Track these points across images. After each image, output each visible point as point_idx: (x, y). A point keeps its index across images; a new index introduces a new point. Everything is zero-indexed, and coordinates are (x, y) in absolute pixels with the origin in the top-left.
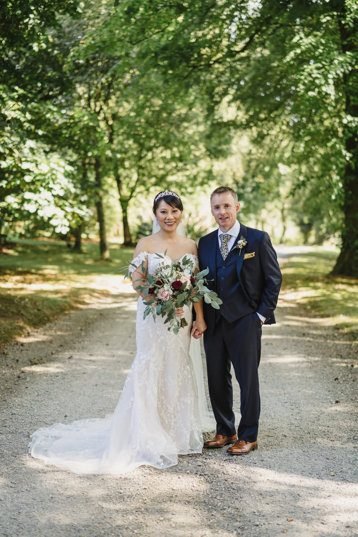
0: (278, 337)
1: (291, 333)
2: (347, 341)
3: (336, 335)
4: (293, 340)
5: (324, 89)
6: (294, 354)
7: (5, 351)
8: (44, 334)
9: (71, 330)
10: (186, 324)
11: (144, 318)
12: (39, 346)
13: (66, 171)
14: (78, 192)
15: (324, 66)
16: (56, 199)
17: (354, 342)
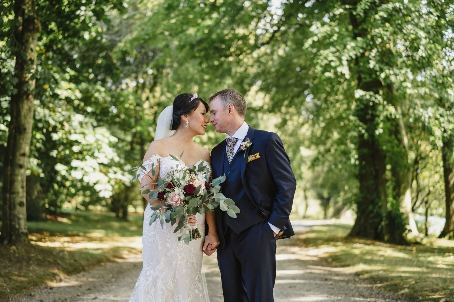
0: (302, 281)
1: (314, 279)
2: (368, 284)
3: (357, 279)
4: (316, 284)
5: (339, 69)
6: (317, 294)
7: (33, 294)
8: (77, 281)
9: (103, 277)
10: (199, 236)
11: (150, 225)
12: (68, 290)
13: (110, 142)
14: (122, 161)
15: (338, 51)
16: (102, 167)
17: (375, 286)
